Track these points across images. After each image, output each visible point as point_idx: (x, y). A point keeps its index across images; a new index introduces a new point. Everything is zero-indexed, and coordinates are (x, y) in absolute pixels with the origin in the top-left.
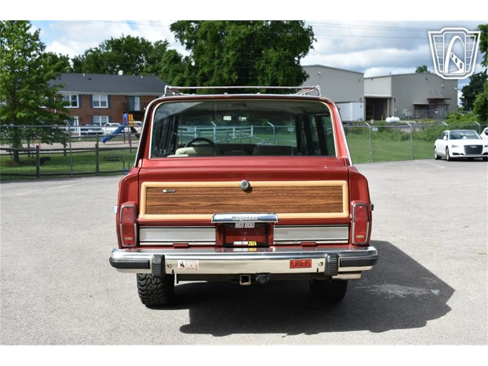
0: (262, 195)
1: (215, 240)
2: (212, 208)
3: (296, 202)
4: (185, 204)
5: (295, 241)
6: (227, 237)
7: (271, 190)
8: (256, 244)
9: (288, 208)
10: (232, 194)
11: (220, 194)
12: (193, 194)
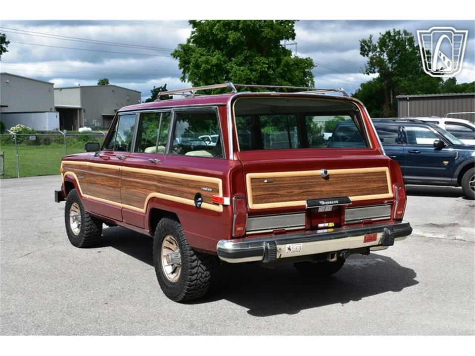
0: (336, 182)
1: (304, 224)
2: (303, 195)
3: (360, 186)
4: (282, 192)
5: (358, 220)
6: (313, 221)
7: (341, 177)
8: (333, 225)
9: (355, 192)
10: (316, 182)
11: (307, 182)
12: (287, 183)
